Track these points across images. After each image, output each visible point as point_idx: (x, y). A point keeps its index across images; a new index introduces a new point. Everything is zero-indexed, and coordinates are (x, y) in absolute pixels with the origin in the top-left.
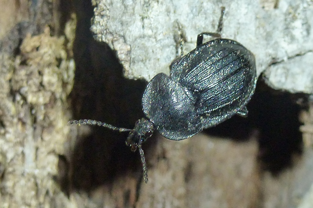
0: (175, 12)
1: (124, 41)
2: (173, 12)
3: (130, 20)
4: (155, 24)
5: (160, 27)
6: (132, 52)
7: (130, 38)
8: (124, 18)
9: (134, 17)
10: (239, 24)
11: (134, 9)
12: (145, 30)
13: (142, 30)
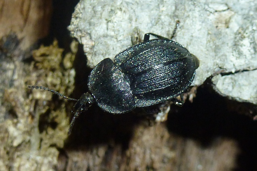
0: (136, 21)
1: (90, 38)
2: (135, 21)
3: (97, 22)
4: (118, 28)
5: (121, 30)
6: (95, 47)
7: (95, 36)
8: (92, 20)
9: (100, 21)
10: (192, 36)
11: (101, 14)
12: (109, 31)
13: (106, 31)
